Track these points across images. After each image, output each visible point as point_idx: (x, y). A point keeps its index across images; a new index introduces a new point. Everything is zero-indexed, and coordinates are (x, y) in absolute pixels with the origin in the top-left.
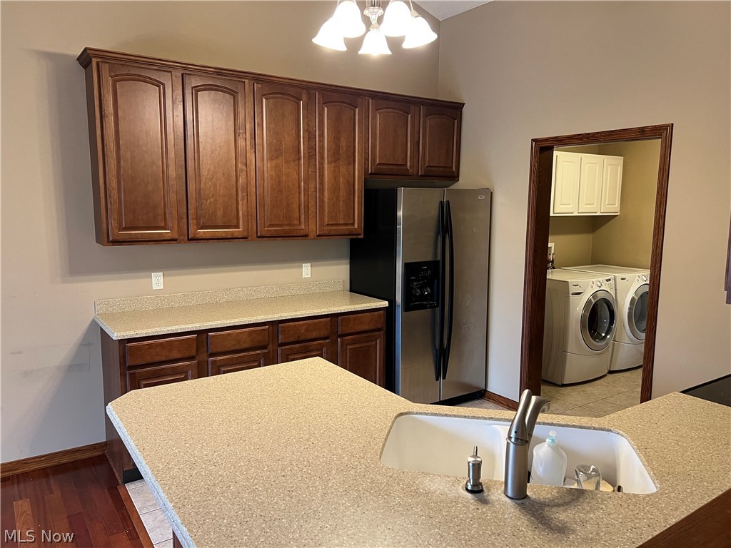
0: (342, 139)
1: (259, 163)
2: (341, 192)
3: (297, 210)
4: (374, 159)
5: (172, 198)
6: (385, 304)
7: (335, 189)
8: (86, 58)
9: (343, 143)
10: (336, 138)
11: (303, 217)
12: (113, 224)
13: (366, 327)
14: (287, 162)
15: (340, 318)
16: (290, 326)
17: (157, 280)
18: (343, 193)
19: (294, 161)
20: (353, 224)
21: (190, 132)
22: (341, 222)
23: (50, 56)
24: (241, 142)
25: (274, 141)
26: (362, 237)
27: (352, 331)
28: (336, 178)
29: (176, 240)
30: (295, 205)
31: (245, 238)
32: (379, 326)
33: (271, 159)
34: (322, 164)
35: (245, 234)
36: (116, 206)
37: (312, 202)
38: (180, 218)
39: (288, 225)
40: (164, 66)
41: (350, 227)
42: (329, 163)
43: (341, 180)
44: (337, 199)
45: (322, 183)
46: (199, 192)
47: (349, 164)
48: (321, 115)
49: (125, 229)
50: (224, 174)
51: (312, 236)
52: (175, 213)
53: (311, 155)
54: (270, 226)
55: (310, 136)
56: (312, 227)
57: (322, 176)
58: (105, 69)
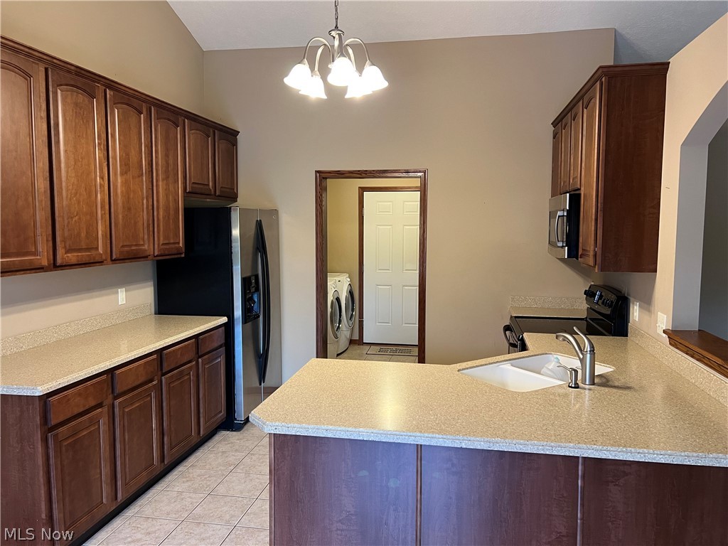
0: (170, 157)
1: (113, 178)
2: (171, 210)
3: (142, 230)
4: (190, 179)
6: (224, 320)
7: (167, 207)
9: (171, 161)
10: (166, 156)
11: (146, 236)
13: (216, 345)
14: (133, 178)
15: (200, 338)
16: (170, 352)
19: (139, 176)
20: (179, 243)
22: (172, 241)
24: (99, 153)
25: (124, 155)
26: (183, 256)
28: (167, 196)
30: (141, 223)
32: (222, 342)
33: (122, 174)
34: (158, 181)
35: (104, 257)
39: (136, 245)
40: (31, 55)
41: (174, 246)
42: (162, 180)
43: (171, 198)
44: (168, 217)
45: (158, 201)
47: (175, 182)
48: (156, 131)
50: (86, 189)
51: (151, 256)
54: (123, 247)
57: (158, 193)
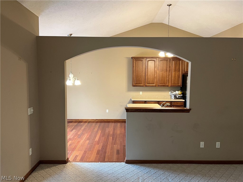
0: (177, 67)
1: (159, 73)
2: (176, 77)
3: (166, 81)
4: (185, 71)
5: (143, 79)
6: (184, 101)
7: (175, 77)
8: (132, 58)
9: (177, 68)
10: (175, 67)
11: (167, 82)
12: (134, 83)
13: (179, 105)
14: (164, 72)
15: (173, 102)
16: (162, 102)
17: (141, 93)
18: (177, 78)
19: (166, 72)
20: (179, 84)
21: (147, 68)
22: (176, 83)
23: (127, 58)
24: (156, 69)
25: (162, 68)
27: (175, 105)
28: (175, 75)
29: (143, 86)
30: (166, 80)
31: (156, 86)
32: (182, 105)
33: (161, 72)
34: (172, 72)
35: (155, 85)
36: (134, 80)
37: (169, 79)
38: (144, 82)
39: (164, 84)
40: (143, 58)
41: (178, 85)
42: (174, 72)
43: (176, 75)
44: (175, 79)
45: (172, 76)
46: (147, 78)
47: (178, 72)
48: (172, 63)
49: (136, 84)
51: (169, 86)
52: (143, 82)
53: (169, 71)
54: (160, 84)
55: (170, 67)
56: (169, 84)
57: (172, 74)
58: (134, 59)
